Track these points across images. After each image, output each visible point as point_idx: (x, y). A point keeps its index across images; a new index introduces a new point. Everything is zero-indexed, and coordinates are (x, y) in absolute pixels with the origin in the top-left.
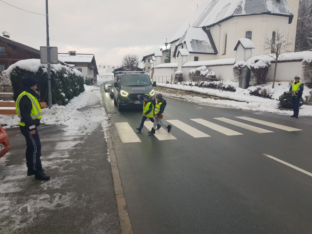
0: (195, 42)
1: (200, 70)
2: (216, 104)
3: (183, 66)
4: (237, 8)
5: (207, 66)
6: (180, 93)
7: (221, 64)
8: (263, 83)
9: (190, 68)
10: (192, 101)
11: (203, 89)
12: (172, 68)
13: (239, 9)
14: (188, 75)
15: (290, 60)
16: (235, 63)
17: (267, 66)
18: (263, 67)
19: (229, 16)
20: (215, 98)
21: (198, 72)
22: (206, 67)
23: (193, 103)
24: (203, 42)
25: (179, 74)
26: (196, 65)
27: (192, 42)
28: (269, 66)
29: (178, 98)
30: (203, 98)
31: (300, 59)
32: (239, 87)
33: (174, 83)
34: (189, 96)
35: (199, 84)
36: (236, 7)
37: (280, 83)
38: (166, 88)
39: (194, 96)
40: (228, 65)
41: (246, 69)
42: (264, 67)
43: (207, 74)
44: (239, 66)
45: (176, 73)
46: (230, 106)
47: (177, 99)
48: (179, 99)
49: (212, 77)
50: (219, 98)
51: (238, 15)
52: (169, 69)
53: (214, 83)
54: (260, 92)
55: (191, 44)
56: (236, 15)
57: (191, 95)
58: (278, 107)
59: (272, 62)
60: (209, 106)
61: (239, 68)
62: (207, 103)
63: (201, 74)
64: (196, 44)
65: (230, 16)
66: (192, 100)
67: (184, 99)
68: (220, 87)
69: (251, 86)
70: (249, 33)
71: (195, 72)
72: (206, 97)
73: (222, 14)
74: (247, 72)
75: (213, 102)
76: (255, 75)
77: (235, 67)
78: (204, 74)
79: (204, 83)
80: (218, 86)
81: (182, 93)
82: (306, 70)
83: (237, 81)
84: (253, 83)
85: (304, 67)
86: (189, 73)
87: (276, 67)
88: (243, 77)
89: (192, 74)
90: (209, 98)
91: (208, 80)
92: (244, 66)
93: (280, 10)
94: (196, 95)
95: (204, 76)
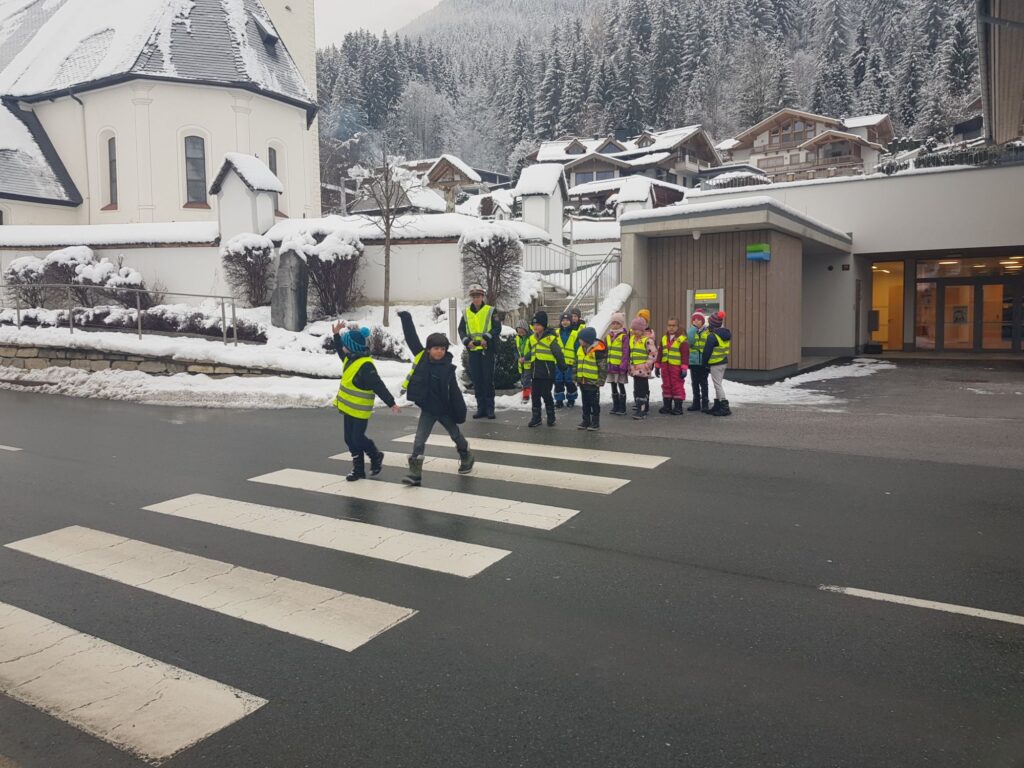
1: (70, 263)
2: (234, 396)
4: (145, 51)
5: (91, 246)
7: (159, 239)
8: (344, 311)
9: (4, 252)
10: (98, 391)
11: (140, 338)
13: (151, 54)
14: (5, 283)
15: (419, 238)
16: (217, 242)
17: (357, 253)
18: (346, 255)
19: (118, 71)
20: (210, 370)
21: (61, 273)
22: (89, 252)
23: (106, 399)
24: (16, 156)
28: (362, 253)
29: (4, 382)
30: (153, 374)
31: (447, 235)
34: (68, 369)
35: (77, 317)
36: (140, 46)
39: (101, 369)
40: (191, 244)
41: (293, 262)
42: (349, 258)
43: (109, 278)
44: (246, 249)
46: (302, 398)
49: (129, 286)
50: (230, 371)
51: (150, 74)
53: (163, 314)
56: (143, 73)
57: (78, 367)
59: (367, 241)
60: (205, 407)
61: (249, 259)
62: (190, 394)
63: (80, 279)
65: (122, 74)
66: (96, 386)
67: (45, 386)
68: (194, 328)
69: (312, 322)
70: (195, 143)
71: (41, 271)
72: (166, 371)
73: (81, 60)
74: (296, 271)
75: (215, 390)
76: (314, 282)
77: (232, 254)
78: (96, 279)
79: (107, 314)
80: (185, 322)
81: (21, 360)
82: (471, 268)
83: (243, 304)
84: (310, 309)
85: (464, 260)
86: (12, 274)
87: (387, 256)
88: (286, 289)
89: (24, 279)
90: (184, 374)
91: (111, 302)
92: (286, 250)
93: (281, 82)
94: (108, 363)
95: (96, 284)
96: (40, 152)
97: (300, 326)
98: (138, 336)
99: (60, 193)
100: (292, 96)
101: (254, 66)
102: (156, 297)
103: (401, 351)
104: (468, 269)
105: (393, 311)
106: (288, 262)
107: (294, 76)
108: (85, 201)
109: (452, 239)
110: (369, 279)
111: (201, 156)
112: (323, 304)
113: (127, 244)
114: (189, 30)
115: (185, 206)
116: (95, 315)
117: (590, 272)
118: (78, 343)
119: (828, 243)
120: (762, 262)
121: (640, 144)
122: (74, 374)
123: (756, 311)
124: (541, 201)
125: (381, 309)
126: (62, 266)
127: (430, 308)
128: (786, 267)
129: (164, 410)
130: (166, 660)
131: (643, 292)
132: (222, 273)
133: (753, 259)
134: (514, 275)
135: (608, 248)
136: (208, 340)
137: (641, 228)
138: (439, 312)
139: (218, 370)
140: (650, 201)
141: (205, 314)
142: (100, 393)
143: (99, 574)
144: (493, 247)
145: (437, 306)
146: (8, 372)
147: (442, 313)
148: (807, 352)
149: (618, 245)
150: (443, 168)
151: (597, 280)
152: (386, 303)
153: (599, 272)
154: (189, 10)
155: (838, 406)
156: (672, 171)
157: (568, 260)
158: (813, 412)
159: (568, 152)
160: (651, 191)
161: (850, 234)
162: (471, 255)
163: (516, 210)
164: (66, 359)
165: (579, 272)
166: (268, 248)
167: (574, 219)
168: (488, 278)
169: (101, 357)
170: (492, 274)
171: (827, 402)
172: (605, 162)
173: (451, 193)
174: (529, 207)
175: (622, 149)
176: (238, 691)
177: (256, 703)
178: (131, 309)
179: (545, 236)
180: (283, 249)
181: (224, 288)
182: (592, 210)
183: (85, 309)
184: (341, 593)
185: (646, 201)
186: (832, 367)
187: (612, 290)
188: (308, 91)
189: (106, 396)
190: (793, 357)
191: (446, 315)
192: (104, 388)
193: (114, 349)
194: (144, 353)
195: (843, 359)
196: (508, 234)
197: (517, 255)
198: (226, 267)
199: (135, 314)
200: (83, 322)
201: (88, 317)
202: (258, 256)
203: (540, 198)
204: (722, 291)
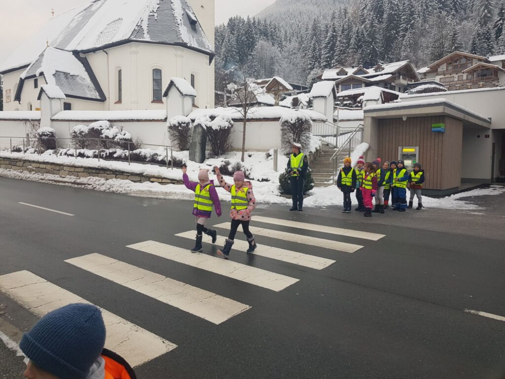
0: (62, 76)
1: (99, 128)
2: (170, 193)
3: (54, 118)
4: (136, 29)
5: (109, 121)
6: (70, 173)
7: (139, 118)
8: (223, 154)
9: (71, 123)
10: (109, 189)
11: (129, 165)
12: (26, 120)
13: (139, 30)
14: (71, 137)
15: (260, 119)
16: (166, 119)
17: (230, 126)
18: (225, 127)
19: (124, 39)
20: (160, 180)
21: (96, 133)
22: (108, 123)
23: (113, 192)
24: (78, 78)
25: (49, 133)
26: (85, 119)
27: (57, 74)
28: (232, 126)
29: (69, 182)
30: (135, 182)
31: (274, 117)
32: (190, 160)
33: (35, 151)
34: (97, 177)
35: (102, 153)
36: (134, 27)
37: (250, 153)
38: (25, 161)
39: (112, 178)
40: (154, 120)
41: (200, 130)
42: (226, 128)
43: (116, 136)
44: (179, 123)
45: (40, 131)
47: (66, 184)
48: (70, 184)
49: (125, 139)
50: (170, 181)
51: (138, 39)
52: (17, 122)
53: (140, 153)
54: (230, 168)
55: (54, 79)
56: (135, 39)
57: (101, 177)
58: (280, 194)
59: (235, 120)
60: (157, 198)
61: (180, 128)
62: (150, 192)
63: (103, 136)
64: (65, 80)
66: (109, 186)
67: (86, 185)
68: (153, 160)
69: (208, 159)
70: (157, 72)
71: (87, 132)
72: (140, 180)
73: (108, 33)
74: (201, 134)
75: (162, 190)
76: (209, 140)
77: (172, 125)
78: (111, 136)
79: (115, 152)
80: (150, 157)
81: (77, 173)
82: (285, 134)
83: (176, 149)
84: (207, 152)
85: (282, 130)
86: (74, 133)
87: (244, 128)
88: (196, 142)
89: (79, 135)
90: (148, 182)
91: (117, 147)
92: (197, 124)
93: (198, 43)
94: (115, 175)
95: (110, 138)
96: (88, 76)
97: (202, 161)
98: (128, 163)
99: (96, 95)
100: (203, 49)
101: (185, 35)
102: (137, 145)
103: (249, 174)
104: (284, 134)
105: (246, 154)
106: (197, 130)
107: (204, 40)
108: (107, 99)
109: (277, 119)
110: (236, 138)
111: (160, 78)
112: (213, 150)
113: (125, 120)
114: (156, 18)
115: (152, 102)
116: (110, 153)
117: (347, 136)
118: (101, 166)
119: (477, 123)
120: (439, 133)
121: (376, 70)
122: (99, 181)
123: (436, 159)
124: (322, 101)
125: (241, 153)
126: (96, 130)
127: (265, 153)
128: (454, 135)
129: (139, 200)
130: (132, 322)
131: (375, 147)
132: (167, 134)
133: (435, 131)
134: (307, 137)
135: (356, 124)
136: (160, 166)
137: (375, 114)
138: (269, 155)
139: (164, 181)
140: (380, 100)
141: (159, 154)
142: (110, 190)
143: (105, 277)
144: (297, 123)
145: (268, 152)
146: (71, 178)
147: (270, 156)
148: (464, 181)
149: (362, 123)
150: (274, 83)
151: (350, 141)
152: (243, 150)
153: (351, 137)
154: (156, 9)
155: (480, 211)
156: (393, 84)
157: (335, 130)
158: (467, 214)
159: (338, 75)
160: (381, 95)
161: (490, 119)
162: (285, 127)
163: (310, 104)
164: (96, 173)
165: (341, 136)
166: (189, 123)
167: (340, 108)
168: (294, 139)
169: (112, 173)
170: (296, 138)
171: (474, 208)
172: (357, 80)
173: (277, 96)
174: (316, 103)
175: (367, 73)
176: (164, 340)
177: (172, 346)
178: (126, 151)
179: (324, 118)
180: (195, 123)
181: (168, 141)
182: (350, 104)
183: (105, 150)
184: (214, 294)
185: (378, 100)
186: (478, 189)
187: (358, 146)
188: (210, 46)
189: (113, 191)
190: (457, 183)
191: (272, 157)
192: (112, 187)
193: (117, 169)
194: (130, 172)
195: (484, 185)
196: (305, 117)
197: (309, 127)
198: (169, 131)
199: (127, 153)
200: (104, 156)
201: (106, 154)
202: (184, 127)
203: (322, 99)
204: (418, 147)
